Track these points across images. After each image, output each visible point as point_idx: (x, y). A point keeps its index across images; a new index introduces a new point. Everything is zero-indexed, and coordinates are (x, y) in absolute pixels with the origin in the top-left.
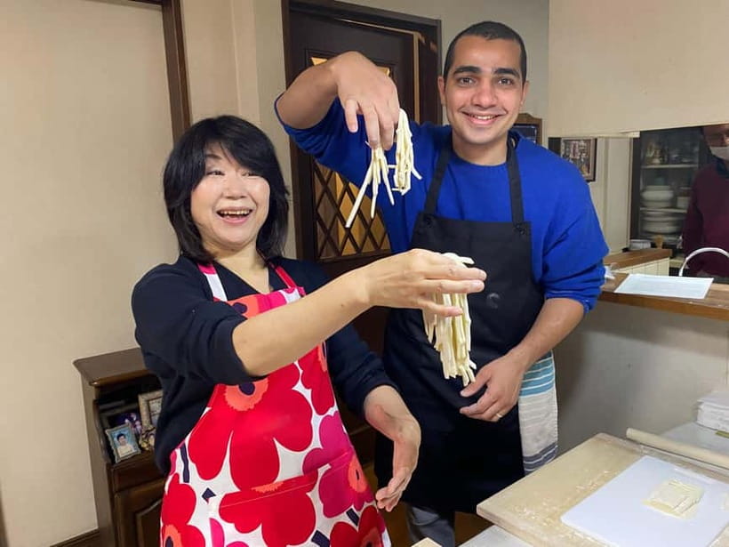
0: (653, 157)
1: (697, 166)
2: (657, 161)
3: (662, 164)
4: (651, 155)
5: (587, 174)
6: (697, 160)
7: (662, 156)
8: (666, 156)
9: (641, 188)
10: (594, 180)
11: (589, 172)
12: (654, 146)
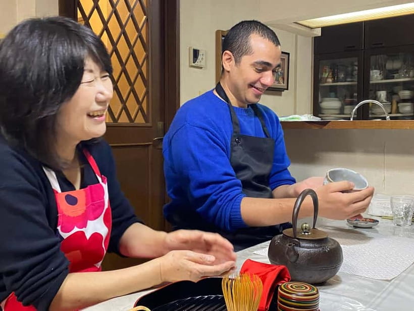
0: (327, 78)
1: (356, 83)
2: (330, 80)
3: (333, 82)
4: (326, 75)
5: (282, 84)
6: (356, 79)
7: (333, 77)
8: (336, 77)
9: (320, 100)
10: (287, 89)
11: (284, 83)
12: (327, 70)
